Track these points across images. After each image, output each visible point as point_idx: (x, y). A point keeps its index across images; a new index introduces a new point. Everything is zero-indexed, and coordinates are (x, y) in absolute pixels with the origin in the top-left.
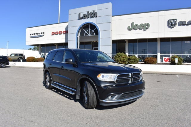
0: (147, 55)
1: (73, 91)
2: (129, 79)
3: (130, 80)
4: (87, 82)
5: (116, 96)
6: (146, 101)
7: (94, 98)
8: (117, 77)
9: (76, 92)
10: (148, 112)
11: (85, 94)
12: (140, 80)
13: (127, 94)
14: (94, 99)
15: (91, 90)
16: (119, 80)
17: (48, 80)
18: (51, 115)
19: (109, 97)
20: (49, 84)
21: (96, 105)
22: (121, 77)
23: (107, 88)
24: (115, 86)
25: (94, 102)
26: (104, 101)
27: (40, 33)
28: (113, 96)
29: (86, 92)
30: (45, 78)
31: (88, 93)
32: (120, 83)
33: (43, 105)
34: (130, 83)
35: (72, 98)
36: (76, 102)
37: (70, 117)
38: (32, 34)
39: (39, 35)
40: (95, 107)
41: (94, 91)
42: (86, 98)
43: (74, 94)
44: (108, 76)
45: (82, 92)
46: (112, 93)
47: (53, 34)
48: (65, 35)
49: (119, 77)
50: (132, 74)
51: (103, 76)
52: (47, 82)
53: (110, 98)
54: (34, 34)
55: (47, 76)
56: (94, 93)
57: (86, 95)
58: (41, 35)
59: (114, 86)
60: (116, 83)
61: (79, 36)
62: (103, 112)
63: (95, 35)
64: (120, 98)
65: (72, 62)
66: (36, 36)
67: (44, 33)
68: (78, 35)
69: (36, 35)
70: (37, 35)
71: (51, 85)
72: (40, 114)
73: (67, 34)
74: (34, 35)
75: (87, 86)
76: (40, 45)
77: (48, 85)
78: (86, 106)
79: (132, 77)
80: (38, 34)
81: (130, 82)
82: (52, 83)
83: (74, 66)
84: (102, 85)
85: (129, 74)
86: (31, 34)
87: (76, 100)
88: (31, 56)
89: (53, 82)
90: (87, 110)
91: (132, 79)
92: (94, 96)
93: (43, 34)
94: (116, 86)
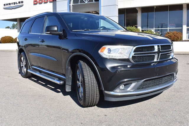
0: (168, 28)
1: (60, 79)
2: (154, 56)
3: (156, 56)
4: (81, 62)
5: (133, 85)
6: (178, 92)
7: (95, 89)
8: (134, 51)
9: (64, 80)
10: (187, 110)
11: (79, 83)
12: (171, 57)
13: (151, 81)
14: (95, 91)
15: (89, 76)
16: (137, 56)
17: (24, 64)
18: (21, 119)
19: (121, 87)
20: (25, 70)
21: (98, 101)
22: (141, 51)
23: (117, 70)
24: (130, 68)
25: (95, 95)
26: (112, 93)
27: (18, 2)
28: (127, 85)
29: (80, 78)
30: (20, 61)
31: (84, 80)
32: (139, 62)
33: (11, 102)
34: (156, 62)
35: (60, 90)
36: (66, 96)
37: (53, 123)
38: (7, 5)
39: (16, 5)
40: (97, 103)
41: (94, 76)
42: (81, 90)
43: (62, 82)
44: (119, 49)
45: (75, 79)
46: (126, 80)
47: (36, 3)
48: (52, 4)
49: (137, 51)
50: (158, 46)
51: (109, 50)
52: (23, 67)
53: (123, 88)
54: (10, 4)
55: (22, 59)
56: (95, 79)
57: (82, 85)
58: (18, 4)
59: (128, 66)
60: (132, 61)
61: (72, 4)
62: (110, 111)
63: (94, 2)
64: (139, 89)
65: (57, 31)
66: (12, 7)
67: (22, 2)
68: (70, 4)
69: (11, 5)
70: (13, 5)
71: (29, 71)
72: (3, 117)
73: (55, 1)
74: (9, 6)
75: (82, 69)
76: (18, 20)
77: (24, 72)
78: (82, 102)
79: (158, 52)
80: (14, 3)
81: (155, 60)
82: (30, 69)
83: (61, 37)
84: (109, 66)
85: (153, 47)
86: (5, 5)
87: (65, 93)
88: (6, 36)
89: (31, 66)
90: (83, 109)
91: (158, 55)
92: (95, 85)
93: (22, 4)
94: (133, 66)
